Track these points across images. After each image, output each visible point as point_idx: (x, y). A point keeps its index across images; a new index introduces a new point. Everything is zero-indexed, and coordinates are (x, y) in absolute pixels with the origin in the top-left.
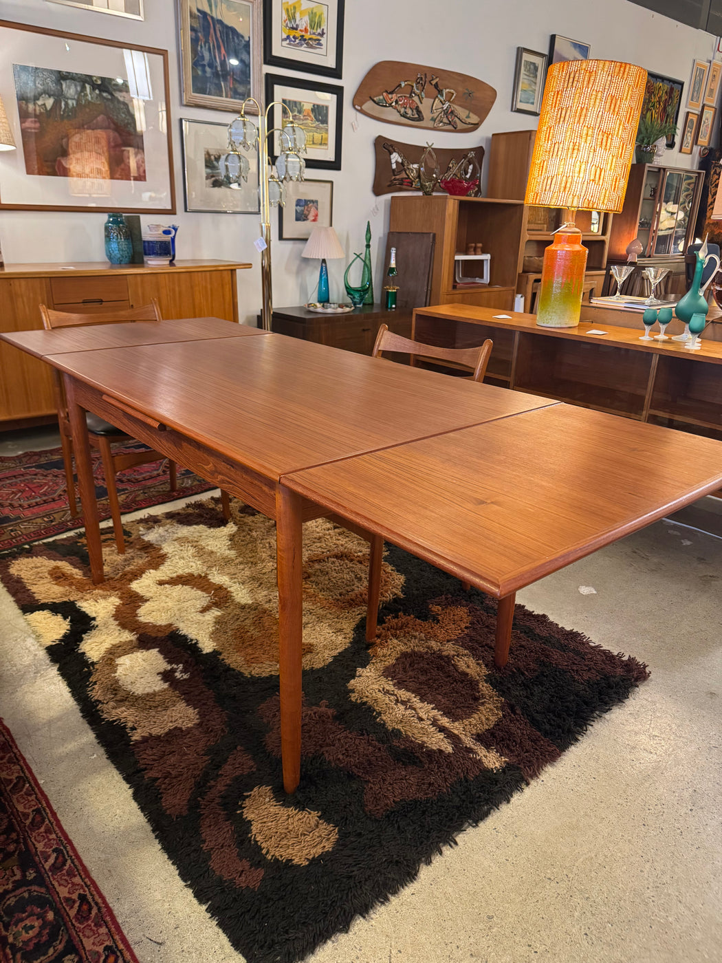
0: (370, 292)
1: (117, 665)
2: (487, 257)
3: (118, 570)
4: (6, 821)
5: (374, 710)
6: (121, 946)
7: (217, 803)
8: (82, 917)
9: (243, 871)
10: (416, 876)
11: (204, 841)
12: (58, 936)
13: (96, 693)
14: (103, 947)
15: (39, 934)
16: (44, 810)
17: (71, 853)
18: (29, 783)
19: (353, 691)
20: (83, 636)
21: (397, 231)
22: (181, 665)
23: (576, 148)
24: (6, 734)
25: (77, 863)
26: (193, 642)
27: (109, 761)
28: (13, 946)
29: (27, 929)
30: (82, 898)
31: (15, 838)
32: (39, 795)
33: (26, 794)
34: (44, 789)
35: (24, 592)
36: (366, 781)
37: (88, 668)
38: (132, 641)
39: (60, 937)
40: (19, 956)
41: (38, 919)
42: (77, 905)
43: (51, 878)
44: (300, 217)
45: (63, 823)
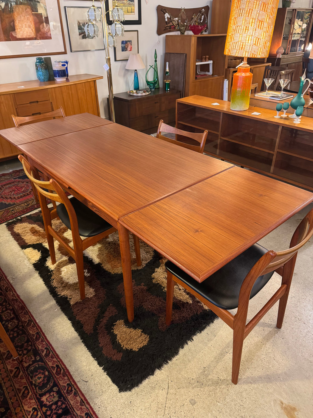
0: (157, 83)
1: (62, 271)
2: (211, 62)
3: (58, 228)
4: (26, 337)
5: (162, 286)
6: (73, 383)
7: (104, 328)
8: (58, 373)
9: (115, 354)
10: (178, 353)
11: (100, 343)
12: (50, 380)
13: (55, 284)
14: (66, 384)
15: (43, 380)
16: (40, 333)
17: (52, 349)
18: (33, 322)
19: (154, 278)
20: (47, 259)
21: (169, 52)
22: (87, 270)
23: (247, 29)
24: (22, 303)
25: (54, 353)
26: (91, 259)
27: (62, 312)
28: (35, 385)
29: (39, 378)
30: (57, 366)
31: (31, 344)
32: (37, 327)
33: (32, 326)
34: (39, 324)
35: (21, 240)
36: (159, 316)
37: (50, 273)
38: (66, 260)
39: (51, 381)
40: (37, 388)
41: (42, 374)
42: (56, 369)
43: (45, 359)
44: (124, 49)
45: (47, 337)
